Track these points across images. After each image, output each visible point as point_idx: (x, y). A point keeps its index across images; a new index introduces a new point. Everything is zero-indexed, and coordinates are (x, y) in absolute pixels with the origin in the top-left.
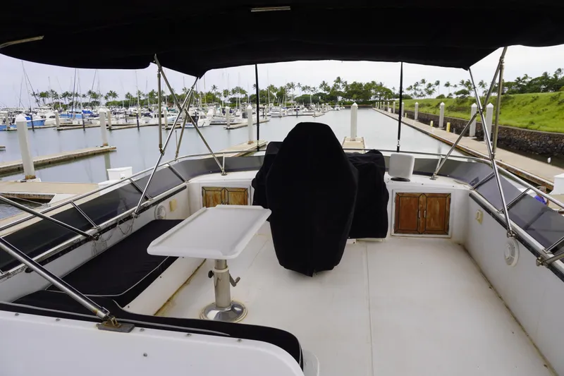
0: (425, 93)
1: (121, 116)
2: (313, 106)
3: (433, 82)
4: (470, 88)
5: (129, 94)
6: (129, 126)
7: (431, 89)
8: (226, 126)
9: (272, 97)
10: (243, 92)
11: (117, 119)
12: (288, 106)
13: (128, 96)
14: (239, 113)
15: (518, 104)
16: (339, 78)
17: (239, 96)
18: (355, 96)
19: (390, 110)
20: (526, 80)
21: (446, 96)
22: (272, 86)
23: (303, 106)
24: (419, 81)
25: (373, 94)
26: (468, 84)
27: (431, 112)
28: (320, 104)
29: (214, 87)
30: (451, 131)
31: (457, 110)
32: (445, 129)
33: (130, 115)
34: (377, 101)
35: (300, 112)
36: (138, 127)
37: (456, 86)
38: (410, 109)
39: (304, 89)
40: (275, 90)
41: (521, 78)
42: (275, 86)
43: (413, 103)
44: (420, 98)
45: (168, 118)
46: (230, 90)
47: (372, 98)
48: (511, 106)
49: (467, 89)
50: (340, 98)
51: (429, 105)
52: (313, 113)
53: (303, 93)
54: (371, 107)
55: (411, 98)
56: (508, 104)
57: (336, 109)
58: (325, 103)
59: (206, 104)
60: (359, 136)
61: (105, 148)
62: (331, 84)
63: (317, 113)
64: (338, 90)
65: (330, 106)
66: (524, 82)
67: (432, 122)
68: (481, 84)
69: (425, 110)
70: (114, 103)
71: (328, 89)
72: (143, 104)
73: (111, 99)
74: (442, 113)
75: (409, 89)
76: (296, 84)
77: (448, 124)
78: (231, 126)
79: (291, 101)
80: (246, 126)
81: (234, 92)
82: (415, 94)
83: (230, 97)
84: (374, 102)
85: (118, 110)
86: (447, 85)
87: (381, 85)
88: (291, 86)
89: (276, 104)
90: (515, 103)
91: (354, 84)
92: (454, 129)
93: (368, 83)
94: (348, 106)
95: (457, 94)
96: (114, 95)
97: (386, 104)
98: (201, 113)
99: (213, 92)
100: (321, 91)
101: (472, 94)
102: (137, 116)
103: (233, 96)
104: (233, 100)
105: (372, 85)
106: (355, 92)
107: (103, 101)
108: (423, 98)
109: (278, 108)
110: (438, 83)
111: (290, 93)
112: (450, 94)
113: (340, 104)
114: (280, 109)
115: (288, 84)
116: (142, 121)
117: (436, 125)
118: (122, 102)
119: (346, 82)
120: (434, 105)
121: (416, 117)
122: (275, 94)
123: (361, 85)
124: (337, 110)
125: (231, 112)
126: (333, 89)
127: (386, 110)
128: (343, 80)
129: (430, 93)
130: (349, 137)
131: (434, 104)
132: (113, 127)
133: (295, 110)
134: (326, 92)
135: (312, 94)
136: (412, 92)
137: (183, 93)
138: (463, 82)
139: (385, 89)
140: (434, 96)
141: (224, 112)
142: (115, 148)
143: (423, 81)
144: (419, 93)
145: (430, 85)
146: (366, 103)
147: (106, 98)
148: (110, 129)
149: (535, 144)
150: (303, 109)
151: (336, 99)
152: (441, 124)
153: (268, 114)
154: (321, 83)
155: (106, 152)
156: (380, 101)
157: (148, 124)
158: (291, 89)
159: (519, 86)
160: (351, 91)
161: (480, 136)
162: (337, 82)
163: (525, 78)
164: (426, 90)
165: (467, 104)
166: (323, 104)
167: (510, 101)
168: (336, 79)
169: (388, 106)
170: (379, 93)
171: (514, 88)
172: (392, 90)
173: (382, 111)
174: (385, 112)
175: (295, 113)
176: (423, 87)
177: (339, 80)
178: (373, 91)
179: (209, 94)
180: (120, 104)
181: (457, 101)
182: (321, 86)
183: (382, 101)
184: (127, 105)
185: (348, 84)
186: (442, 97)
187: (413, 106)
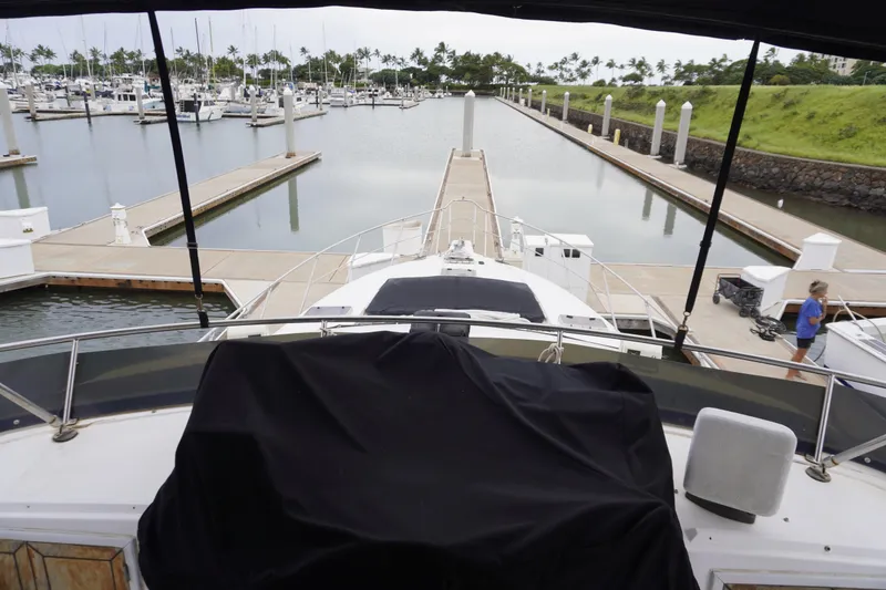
0: (575, 75)
1: (61, 93)
2: (400, 89)
3: (589, 59)
4: (642, 71)
5: (76, 53)
6: (69, 115)
7: (585, 69)
8: (249, 121)
9: (332, 71)
10: (283, 60)
11: (51, 99)
12: (360, 87)
13: (76, 56)
14: (274, 97)
15: (723, 104)
16: (442, 45)
17: (276, 66)
18: (468, 75)
19: (522, 101)
20: (723, 64)
21: (607, 82)
22: (332, 53)
23: (383, 89)
24: (569, 56)
25: (496, 74)
26: (641, 65)
27: (589, 108)
28: (412, 86)
29: (233, 50)
30: (621, 143)
31: (629, 108)
32: (612, 140)
33: (77, 93)
34: (502, 85)
35: (379, 100)
36: (89, 116)
37: (622, 67)
38: (554, 102)
39: (386, 59)
40: (338, 59)
41: (718, 60)
42: (337, 53)
43: (560, 92)
44: (569, 83)
45: (145, 102)
46: (261, 55)
47: (495, 81)
48: (711, 107)
49: (638, 72)
50: (444, 79)
51: (584, 97)
52: (399, 102)
53: (384, 66)
54: (493, 95)
55: (555, 84)
56: (707, 102)
57: (437, 95)
58: (418, 85)
59: (215, 79)
60: (476, 150)
61: (14, 158)
62: (429, 54)
63: (406, 103)
64: (441, 64)
65: (427, 91)
66: (720, 66)
67: (590, 126)
68: (661, 67)
69: (578, 104)
70: (47, 69)
71: (423, 62)
72: (99, 71)
73: (42, 61)
74: (607, 113)
75: (551, 68)
76: (372, 51)
77: (617, 132)
78: (260, 122)
79: (365, 80)
80: (283, 122)
81: (267, 59)
82: (562, 76)
83: (260, 68)
84: (496, 87)
85: (54, 82)
86: (611, 65)
87: (509, 60)
88: (364, 54)
89: (338, 83)
90: (718, 102)
91: (467, 56)
92: (627, 141)
93: (489, 56)
94: (458, 92)
95: (625, 79)
96: (49, 54)
97: (517, 90)
98: (207, 96)
99: (231, 57)
100: (413, 64)
101: (646, 81)
102: (85, 96)
103: (265, 67)
104: (266, 73)
105: (495, 59)
106: (468, 69)
107: (28, 65)
108: (573, 84)
109: (341, 91)
110: (596, 61)
111: (363, 65)
112: (614, 80)
113: (444, 88)
114: (345, 93)
115: (360, 50)
116: (96, 105)
117: (597, 132)
118: (61, 67)
119: (454, 52)
120: (592, 98)
121: (565, 117)
122: (337, 66)
123: (478, 57)
124: (439, 97)
125: (259, 96)
126: (434, 62)
127: (517, 101)
128: (450, 47)
129: (583, 76)
130: (460, 149)
131: (592, 96)
132: (40, 116)
133: (370, 96)
134: (421, 67)
135: (398, 68)
136: (555, 73)
137: (178, 56)
138: (634, 61)
139: (515, 66)
140: (590, 81)
141: (246, 95)
142: (35, 159)
143: (575, 57)
144: (567, 75)
145: (584, 64)
146: (486, 90)
147: (33, 58)
148: (34, 119)
149: (752, 173)
150: (383, 93)
151: (437, 79)
152: (605, 130)
153: (324, 100)
154: (414, 51)
155: (16, 167)
156: (507, 85)
157: (107, 112)
158: (365, 60)
159: (714, 72)
160: (462, 67)
161: (667, 155)
162: (440, 51)
163: (722, 60)
164: (577, 70)
165: (643, 99)
166: (416, 88)
167: (711, 97)
168: (437, 46)
169: (521, 94)
170: (505, 73)
171: (706, 74)
172: (526, 68)
173: (511, 103)
174: (515, 105)
175: (370, 101)
176: (574, 66)
177: (442, 48)
178: (496, 69)
179: (223, 60)
180: (58, 72)
181: (629, 93)
182: (413, 57)
183: (511, 86)
184: (73, 73)
185: (457, 54)
186: (601, 83)
187: (560, 97)
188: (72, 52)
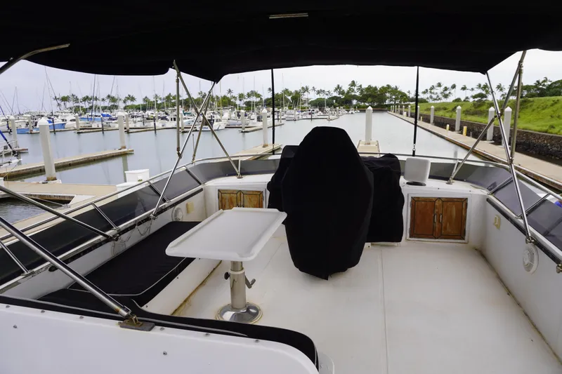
0: (441, 96)
1: (139, 119)
2: (327, 109)
3: (449, 86)
4: (487, 92)
5: (146, 97)
6: (145, 129)
7: (447, 92)
8: (241, 129)
9: (287, 101)
10: (258, 96)
11: (135, 122)
12: (303, 109)
13: (146, 99)
14: (254, 116)
15: (538, 108)
16: (353, 82)
17: (254, 99)
18: (370, 99)
19: (405, 113)
20: (546, 84)
21: (462, 100)
22: (287, 90)
23: (318, 109)
24: (435, 84)
25: (388, 98)
26: (485, 87)
27: (447, 115)
28: (335, 107)
29: (230, 91)
30: (468, 135)
31: (473, 114)
32: (462, 133)
33: (148, 119)
34: (392, 105)
35: (315, 116)
36: (155, 130)
37: (472, 89)
38: (425, 113)
39: (319, 92)
40: (290, 94)
41: (541, 81)
42: (290, 90)
43: (429, 107)
44: (436, 102)
45: (185, 121)
46: (245, 94)
47: (387, 102)
48: (529, 110)
49: (484, 92)
50: (355, 102)
51: (445, 109)
52: (327, 117)
53: (318, 97)
54: (386, 111)
55: (427, 102)
56: (527, 108)
57: (350, 112)
58: (339, 106)
59: (221, 108)
60: (374, 140)
61: (123, 150)
62: (346, 88)
63: (331, 117)
64: (353, 94)
65: (344, 110)
66: (544, 85)
67: (448, 126)
68: (499, 87)
69: (441, 113)
70: (132, 107)
71: (342, 93)
72: (160, 107)
73: (129, 103)
74: (458, 117)
75: (424, 93)
76: (310, 88)
77: (465, 128)
78: (246, 130)
79: (306, 105)
80: (261, 129)
81: (249, 95)
82: (431, 97)
83: (245, 100)
84: (389, 106)
85: (135, 113)
86: (464, 88)
87: (396, 88)
88: (306, 90)
89: (290, 108)
90: (534, 107)
91: (369, 88)
92: (471, 133)
93: (383, 87)
94: (363, 110)
95: (474, 97)
96: (133, 99)
97: (401, 107)
98: (217, 117)
99: (229, 96)
100: (336, 94)
101: (490, 98)
102: (154, 119)
103: (248, 100)
104: (248, 104)
105: (387, 89)
106: (370, 96)
107: (122, 105)
108: (439, 101)
109: (292, 112)
110: (454, 87)
111: (305, 96)
112: (467, 98)
113: (355, 108)
114: (295, 113)
115: (303, 88)
116: (159, 124)
117: (452, 129)
118: (139, 105)
119: (361, 86)
121: (432, 121)
122: (289, 98)
123: (376, 88)
124: (352, 113)
125: (246, 115)
126: (348, 92)
127: (401, 113)
128: (358, 84)
129: (446, 96)
130: (364, 140)
131: (450, 108)
132: (131, 131)
133: (310, 114)
134: (341, 96)
135: (326, 97)
136: (428, 95)
137: (199, 96)
138: (480, 85)
139: (400, 92)
140: (451, 99)
141: (239, 116)
142: (133, 151)
143: (439, 85)
144: (434, 96)
145: (446, 89)
146: (381, 107)
147: (125, 102)
148: (128, 132)
149: (555, 149)
150: (317, 112)
151: (350, 102)
152: (457, 127)
153: (282, 117)
154: (336, 87)
155: (124, 155)
156: (395, 104)
157: (164, 127)
158: (306, 93)
159: (539, 89)
160: (365, 95)
161: (497, 140)
162: (352, 86)
163: (544, 81)
164: (442, 93)
165: (484, 108)
166: (338, 108)
167: (529, 104)
168: (350, 83)
169: (404, 109)
170: (394, 97)
171: (532, 91)
172: (408, 94)
173: (397, 115)
174: (400, 116)
175: (309, 117)
176: (439, 91)
177: (353, 84)
178: (388, 95)
179: (225, 97)
180: (138, 108)
181: (474, 105)
182: (336, 89)
183: (397, 105)
184: (144, 108)
185: (363, 87)
186: (458, 100)
187: (429, 109)
188: (144, 97)
